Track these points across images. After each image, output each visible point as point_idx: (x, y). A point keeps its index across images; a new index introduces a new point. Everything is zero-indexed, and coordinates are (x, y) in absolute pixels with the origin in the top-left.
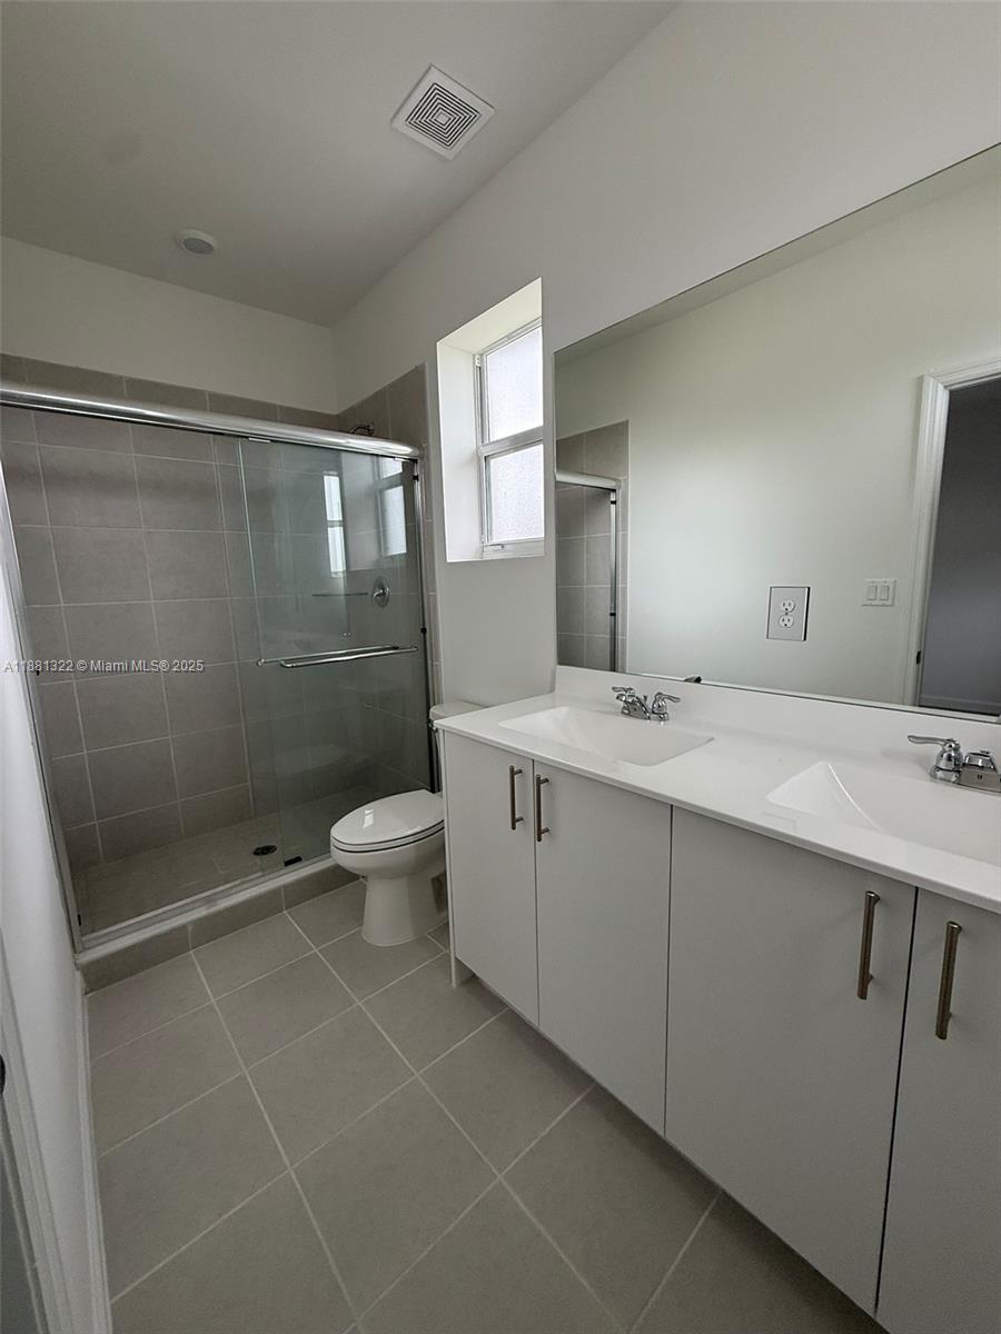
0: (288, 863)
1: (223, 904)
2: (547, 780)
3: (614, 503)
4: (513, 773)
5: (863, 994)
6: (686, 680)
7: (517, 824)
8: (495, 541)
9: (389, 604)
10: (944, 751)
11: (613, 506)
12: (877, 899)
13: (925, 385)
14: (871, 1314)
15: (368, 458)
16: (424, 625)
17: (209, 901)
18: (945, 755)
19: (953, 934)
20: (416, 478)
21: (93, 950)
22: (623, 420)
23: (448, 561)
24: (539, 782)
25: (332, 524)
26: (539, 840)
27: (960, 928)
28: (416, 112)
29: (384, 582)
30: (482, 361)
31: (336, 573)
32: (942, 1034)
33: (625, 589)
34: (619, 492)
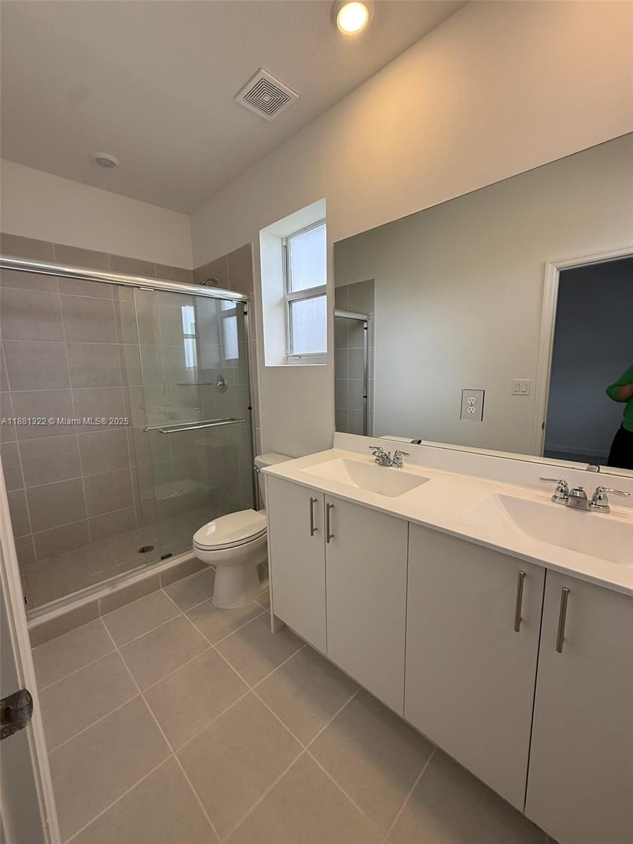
0: (163, 558)
1: (122, 586)
2: (333, 506)
3: (366, 328)
4: (312, 501)
5: (517, 630)
6: (412, 442)
7: (314, 532)
8: (295, 353)
9: (228, 390)
10: (559, 487)
11: (365, 331)
12: (525, 574)
13: (546, 268)
14: (522, 811)
15: (213, 300)
16: (250, 404)
17: (112, 584)
18: (560, 489)
19: (565, 594)
20: (246, 313)
21: (35, 620)
22: (372, 278)
23: (266, 365)
24: (328, 507)
25: (187, 336)
26: (328, 542)
27: (569, 591)
28: (250, 94)
29: (224, 377)
30: (287, 242)
31: (189, 368)
32: (559, 650)
33: (372, 382)
34: (370, 322)
